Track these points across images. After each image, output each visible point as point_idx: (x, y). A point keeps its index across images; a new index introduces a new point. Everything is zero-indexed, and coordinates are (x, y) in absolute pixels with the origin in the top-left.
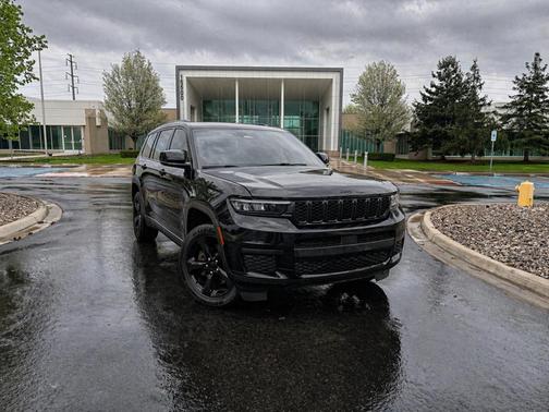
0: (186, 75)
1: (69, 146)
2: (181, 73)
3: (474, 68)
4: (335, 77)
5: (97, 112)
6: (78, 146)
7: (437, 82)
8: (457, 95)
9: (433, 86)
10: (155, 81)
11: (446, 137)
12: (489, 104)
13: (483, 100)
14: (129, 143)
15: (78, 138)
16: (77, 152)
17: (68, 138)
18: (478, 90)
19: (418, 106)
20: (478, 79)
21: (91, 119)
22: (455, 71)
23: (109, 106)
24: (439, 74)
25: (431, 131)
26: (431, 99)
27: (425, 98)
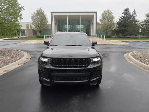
1: (22, 35)
2: (52, 14)
3: (134, 11)
4: (95, 14)
5: (29, 25)
6: (25, 35)
7: (123, 15)
8: (129, 19)
9: (122, 16)
10: (45, 16)
11: (126, 31)
12: (138, 21)
13: (137, 20)
14: (38, 34)
15: (24, 32)
16: (24, 36)
17: (22, 32)
18: (135, 17)
19: (118, 22)
20: (135, 14)
21: (28, 27)
22: (129, 12)
23: (33, 24)
24: (124, 13)
25: (122, 29)
26: (121, 20)
27: (120, 20)
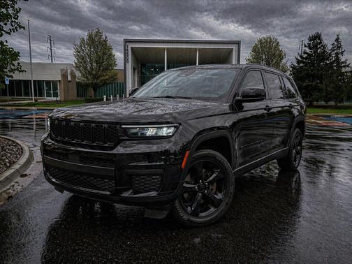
0: (130, 46)
1: (49, 95)
2: (127, 44)
3: (337, 40)
4: (234, 47)
5: (69, 71)
6: (56, 95)
7: (308, 50)
8: (323, 60)
9: (305, 53)
10: (110, 49)
11: (316, 88)
12: (348, 66)
13: (343, 62)
14: (91, 92)
15: (55, 89)
16: (54, 99)
17: (49, 89)
18: (340, 56)
19: (294, 68)
20: (339, 47)
21: (64, 76)
22: (321, 43)
23: (77, 67)
24: (309, 44)
25: (304, 84)
26: (302, 62)
27: (298, 62)
